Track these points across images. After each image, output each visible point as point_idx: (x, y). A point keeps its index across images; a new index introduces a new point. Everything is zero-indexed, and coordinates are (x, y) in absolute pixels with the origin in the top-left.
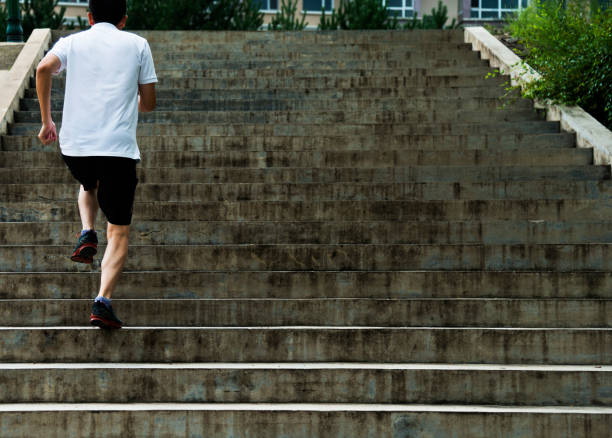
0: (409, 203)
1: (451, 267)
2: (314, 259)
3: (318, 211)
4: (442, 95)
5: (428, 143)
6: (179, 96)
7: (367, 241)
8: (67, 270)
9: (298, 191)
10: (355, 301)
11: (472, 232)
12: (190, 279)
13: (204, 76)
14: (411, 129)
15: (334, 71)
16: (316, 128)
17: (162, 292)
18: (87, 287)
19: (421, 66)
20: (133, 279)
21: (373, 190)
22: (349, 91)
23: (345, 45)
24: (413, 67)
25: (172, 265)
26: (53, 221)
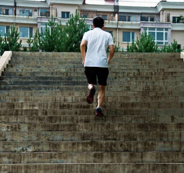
0: (153, 124)
1: (168, 150)
2: (113, 147)
3: (116, 127)
4: (170, 80)
5: (163, 100)
6: (63, 79)
7: (135, 140)
8: (12, 152)
9: (109, 119)
10: (128, 164)
11: (177, 136)
12: (62, 155)
13: (74, 71)
14: (156, 93)
15: (127, 69)
16: (118, 93)
17: (50, 161)
18: (19, 159)
19: (162, 68)
20: (39, 155)
21: (139, 118)
22: (132, 77)
23: (132, 59)
24: (159, 68)
25: (55, 149)
26: (8, 131)
